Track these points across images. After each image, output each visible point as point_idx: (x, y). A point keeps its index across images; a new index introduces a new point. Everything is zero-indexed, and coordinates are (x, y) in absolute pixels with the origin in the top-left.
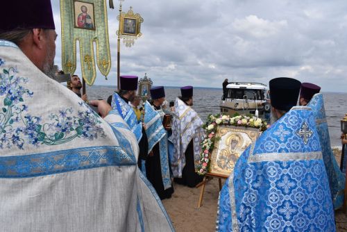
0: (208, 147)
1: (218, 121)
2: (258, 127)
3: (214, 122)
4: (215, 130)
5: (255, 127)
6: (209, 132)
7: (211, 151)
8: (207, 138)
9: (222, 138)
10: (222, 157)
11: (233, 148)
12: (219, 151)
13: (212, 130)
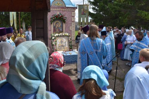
0: (55, 44)
1: (56, 35)
2: (68, 36)
3: (54, 36)
4: (55, 39)
5: (67, 36)
6: (53, 40)
7: (55, 45)
8: (53, 41)
9: (58, 41)
10: (59, 46)
11: (62, 43)
12: (58, 45)
13: (54, 39)
